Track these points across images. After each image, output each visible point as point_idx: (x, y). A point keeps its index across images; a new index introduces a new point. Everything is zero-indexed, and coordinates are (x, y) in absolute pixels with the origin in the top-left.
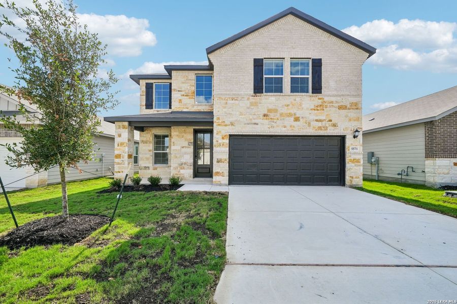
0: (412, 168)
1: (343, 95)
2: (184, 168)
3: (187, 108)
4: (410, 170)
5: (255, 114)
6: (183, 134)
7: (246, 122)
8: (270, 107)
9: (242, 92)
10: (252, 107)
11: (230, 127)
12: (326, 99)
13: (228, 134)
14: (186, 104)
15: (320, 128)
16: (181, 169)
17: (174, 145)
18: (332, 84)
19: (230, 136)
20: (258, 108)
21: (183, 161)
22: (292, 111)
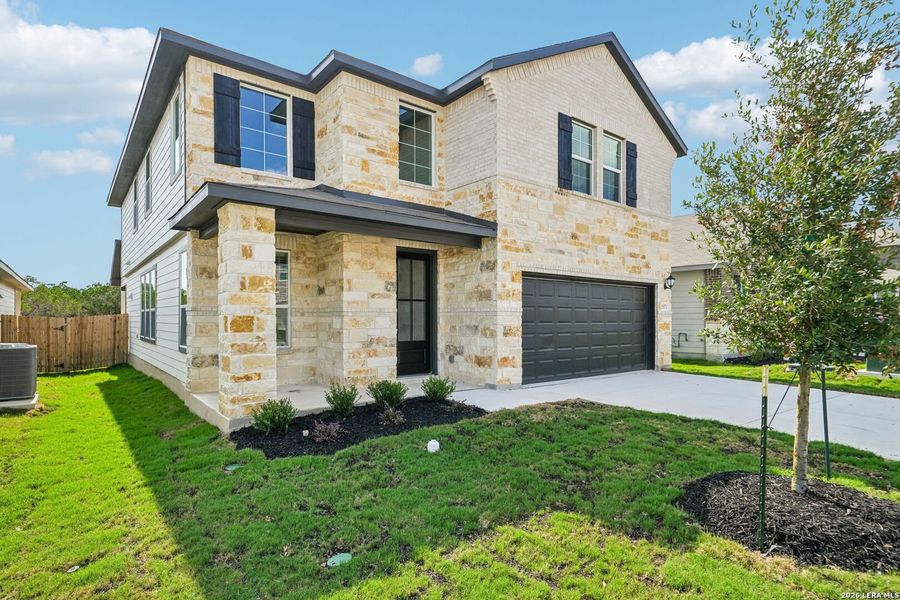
0: (686, 335)
1: (655, 216)
2: (375, 354)
3: (384, 189)
4: (683, 338)
5: (560, 232)
6: (374, 259)
7: (548, 247)
8: (581, 221)
9: (542, 181)
10: (556, 216)
11: (524, 254)
12: (641, 218)
13: (521, 269)
14: (379, 178)
15: (635, 269)
16: (370, 356)
17: (350, 289)
18: (646, 192)
19: (525, 274)
20: (564, 219)
21: (375, 333)
22: (606, 233)
